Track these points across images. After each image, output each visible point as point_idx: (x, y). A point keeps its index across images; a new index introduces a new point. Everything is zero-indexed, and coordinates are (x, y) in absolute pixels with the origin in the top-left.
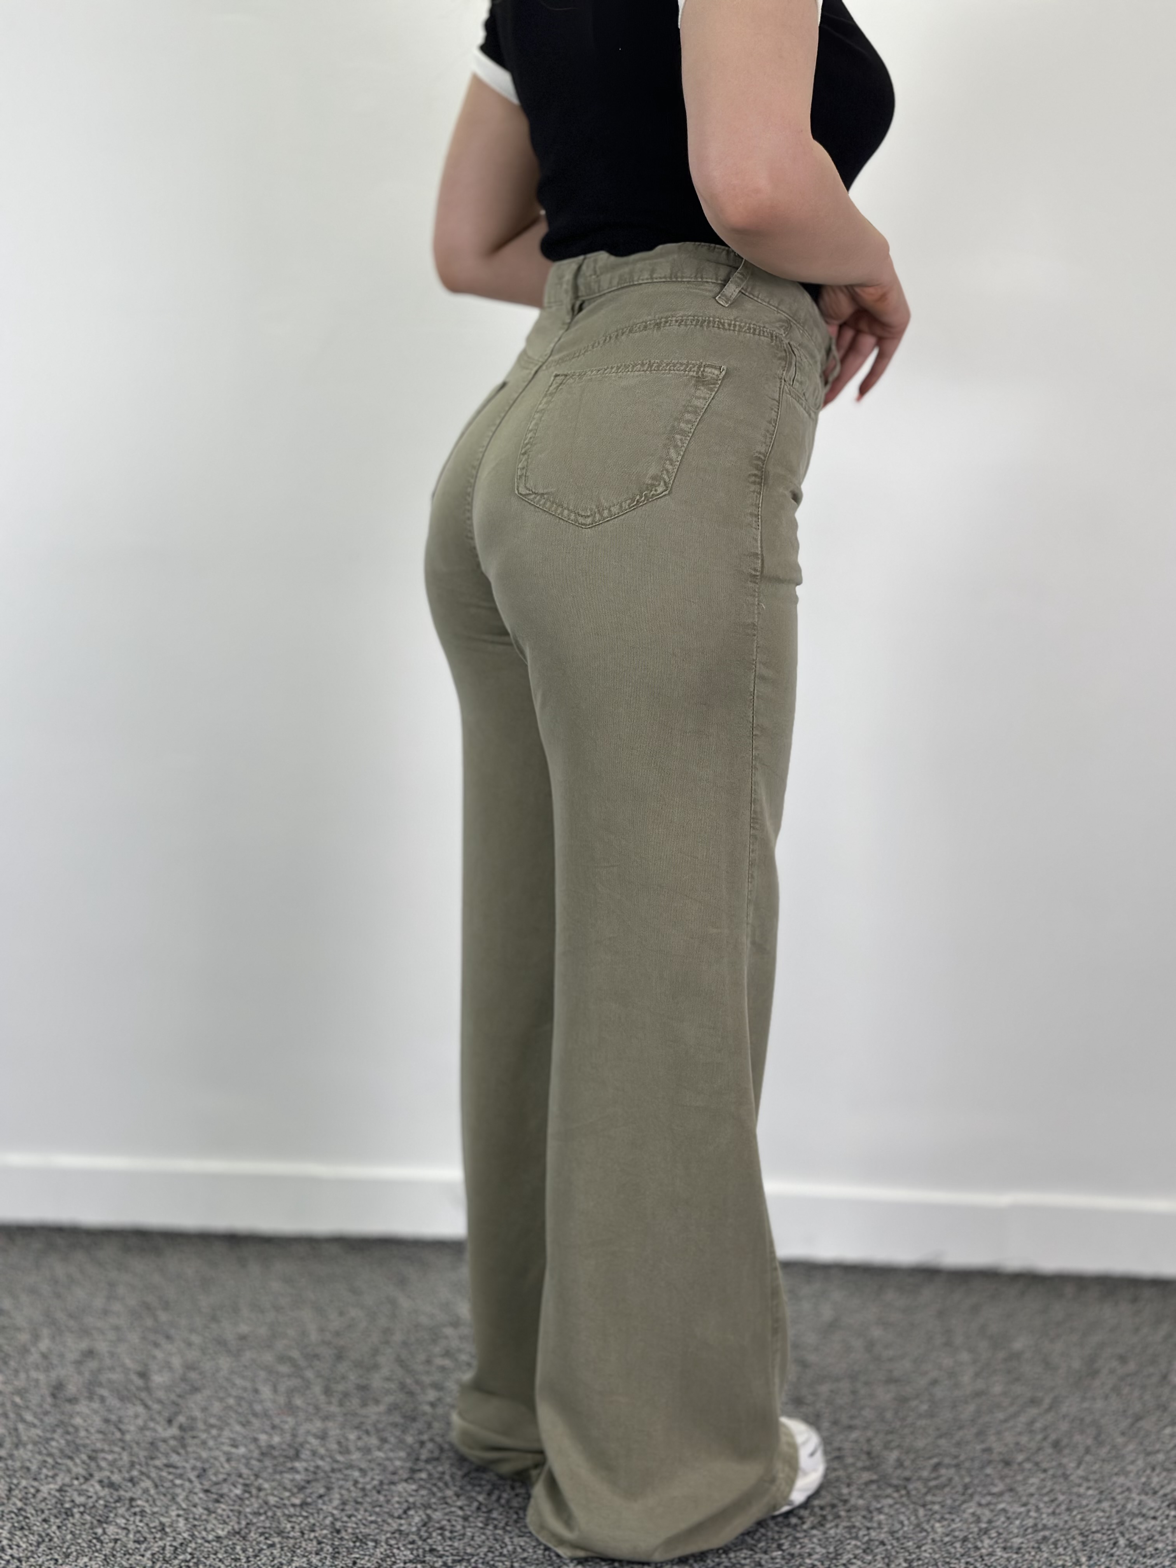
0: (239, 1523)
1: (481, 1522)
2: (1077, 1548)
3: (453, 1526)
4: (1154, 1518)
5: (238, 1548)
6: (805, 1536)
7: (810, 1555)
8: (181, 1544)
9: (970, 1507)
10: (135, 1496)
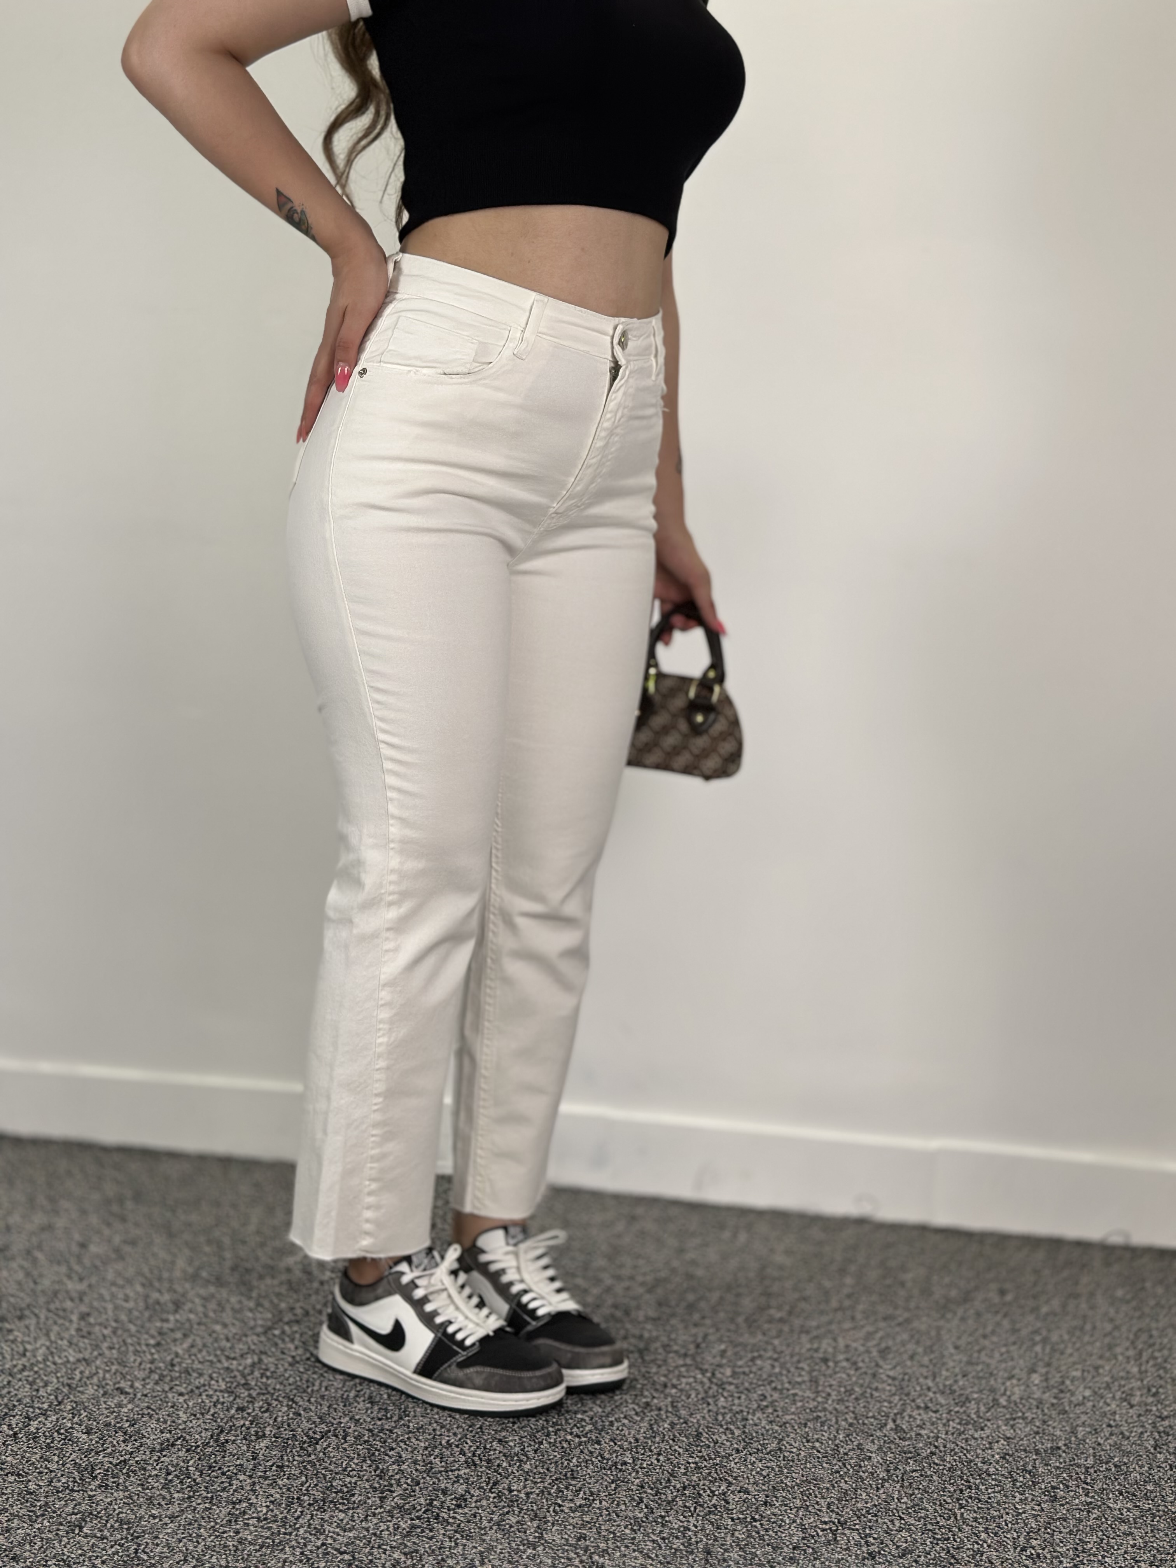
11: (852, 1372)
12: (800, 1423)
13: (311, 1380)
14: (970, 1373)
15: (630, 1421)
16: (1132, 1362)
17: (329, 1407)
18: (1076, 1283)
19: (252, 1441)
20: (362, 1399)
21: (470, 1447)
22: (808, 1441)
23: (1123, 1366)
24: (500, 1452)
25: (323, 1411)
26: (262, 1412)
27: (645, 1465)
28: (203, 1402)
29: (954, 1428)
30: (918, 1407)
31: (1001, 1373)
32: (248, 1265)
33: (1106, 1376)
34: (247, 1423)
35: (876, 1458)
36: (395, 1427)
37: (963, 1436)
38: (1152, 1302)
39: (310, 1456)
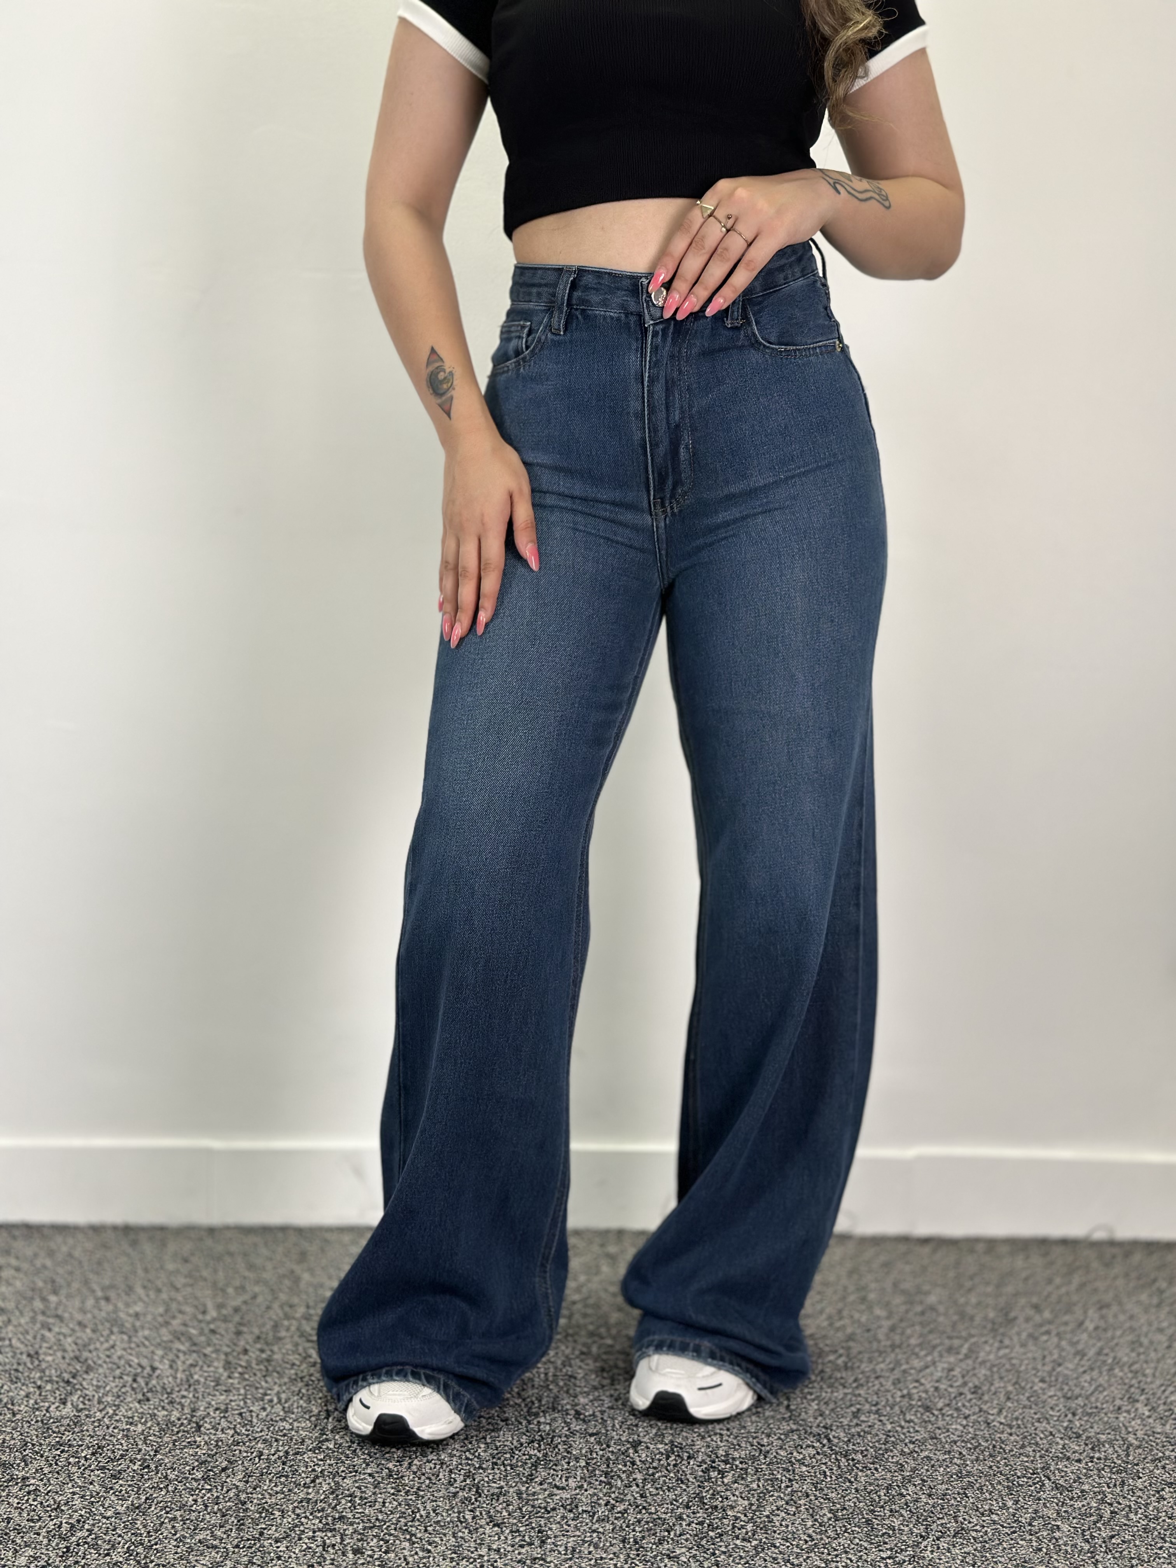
0: (139, 1498)
1: (392, 1488)
2: (1003, 1493)
3: (365, 1492)
4: (1079, 1461)
5: (139, 1522)
6: (727, 1490)
7: (732, 1507)
8: (78, 1521)
9: (893, 1457)
10: (28, 1475)
11: (964, 1422)
12: (959, 1493)
17: (454, 1537)
22: (983, 1514)
30: (1061, 1459)
35: (1065, 1527)
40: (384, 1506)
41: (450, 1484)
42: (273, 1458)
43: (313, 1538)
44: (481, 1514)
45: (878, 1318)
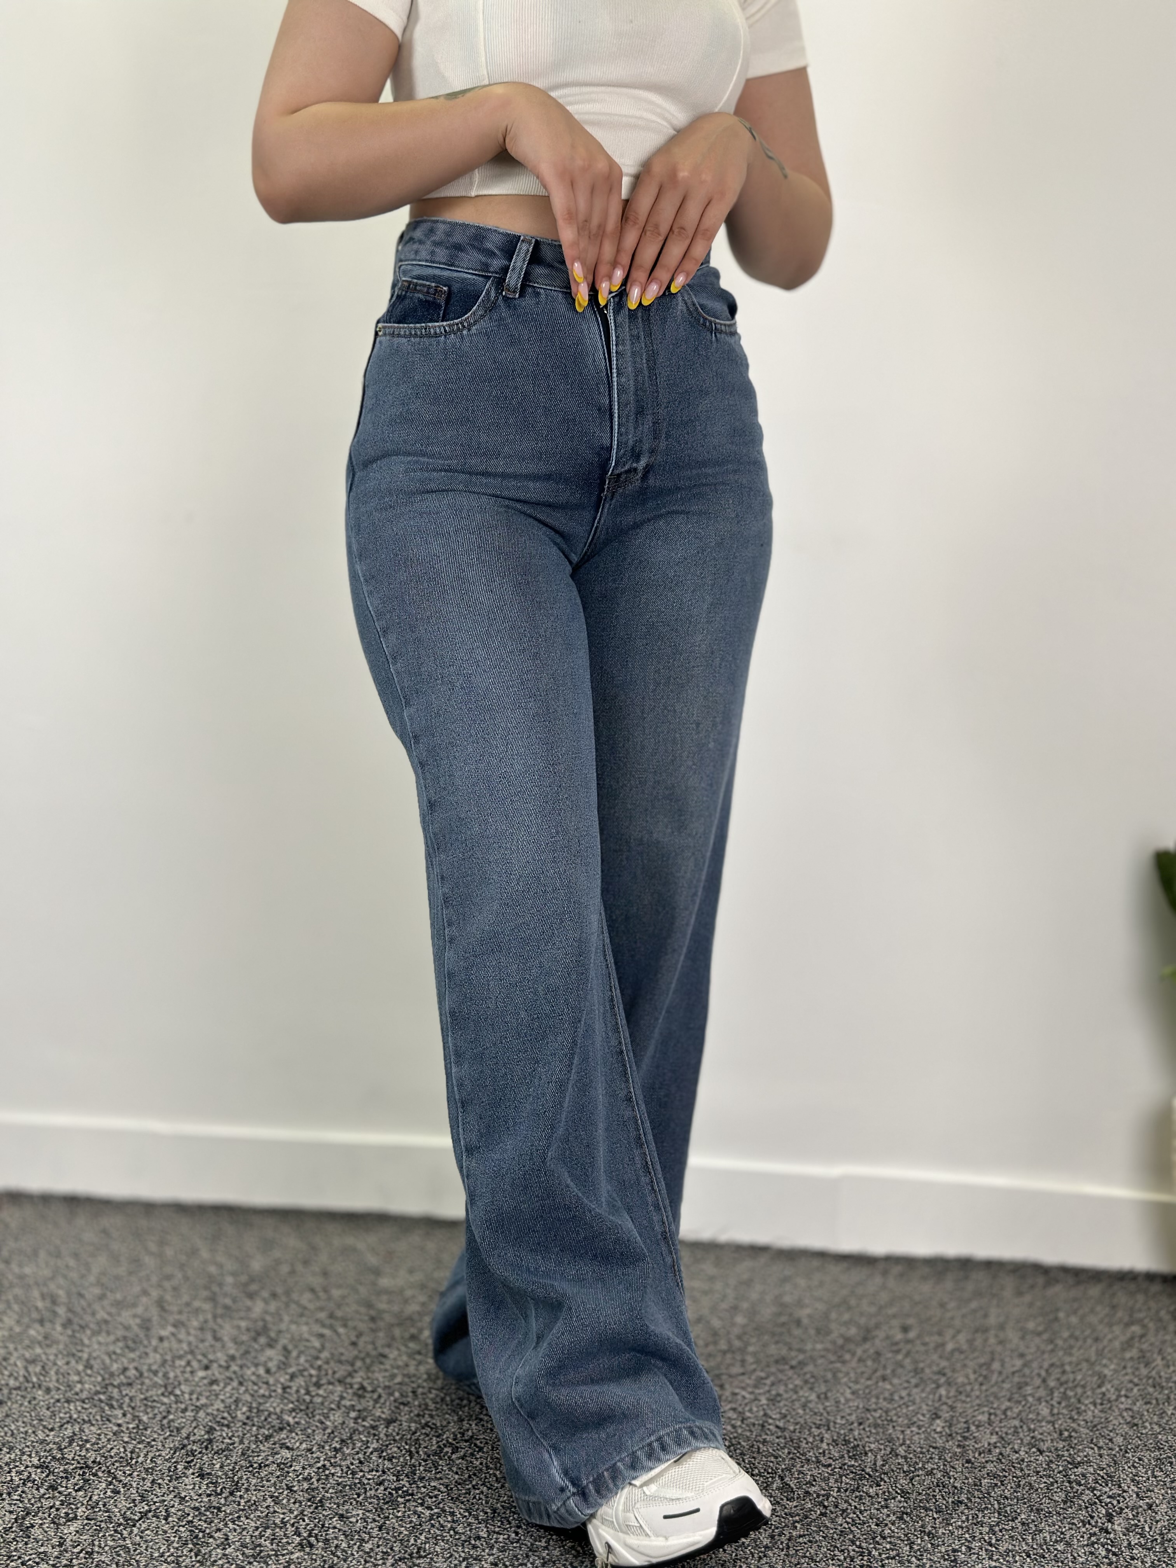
11: (739, 1423)
13: (137, 1450)
14: (868, 1419)
15: (489, 1488)
16: (1044, 1404)
17: (153, 1482)
18: (986, 1316)
19: (61, 1525)
20: (191, 1471)
21: (308, 1525)
23: (1033, 1408)
24: (340, 1530)
25: (145, 1487)
26: (76, 1491)
27: (501, 1540)
28: (12, 1480)
29: (847, 1484)
31: (900, 1420)
32: (82, 1323)
33: (1014, 1418)
34: (58, 1503)
36: (224, 1505)
37: (858, 1494)
38: (1066, 1334)
39: (124, 1539)
40: (109, 1452)
41: (188, 1438)
42: (42, 1403)
43: (20, 1473)
44: (195, 1465)
45: (733, 1324)
